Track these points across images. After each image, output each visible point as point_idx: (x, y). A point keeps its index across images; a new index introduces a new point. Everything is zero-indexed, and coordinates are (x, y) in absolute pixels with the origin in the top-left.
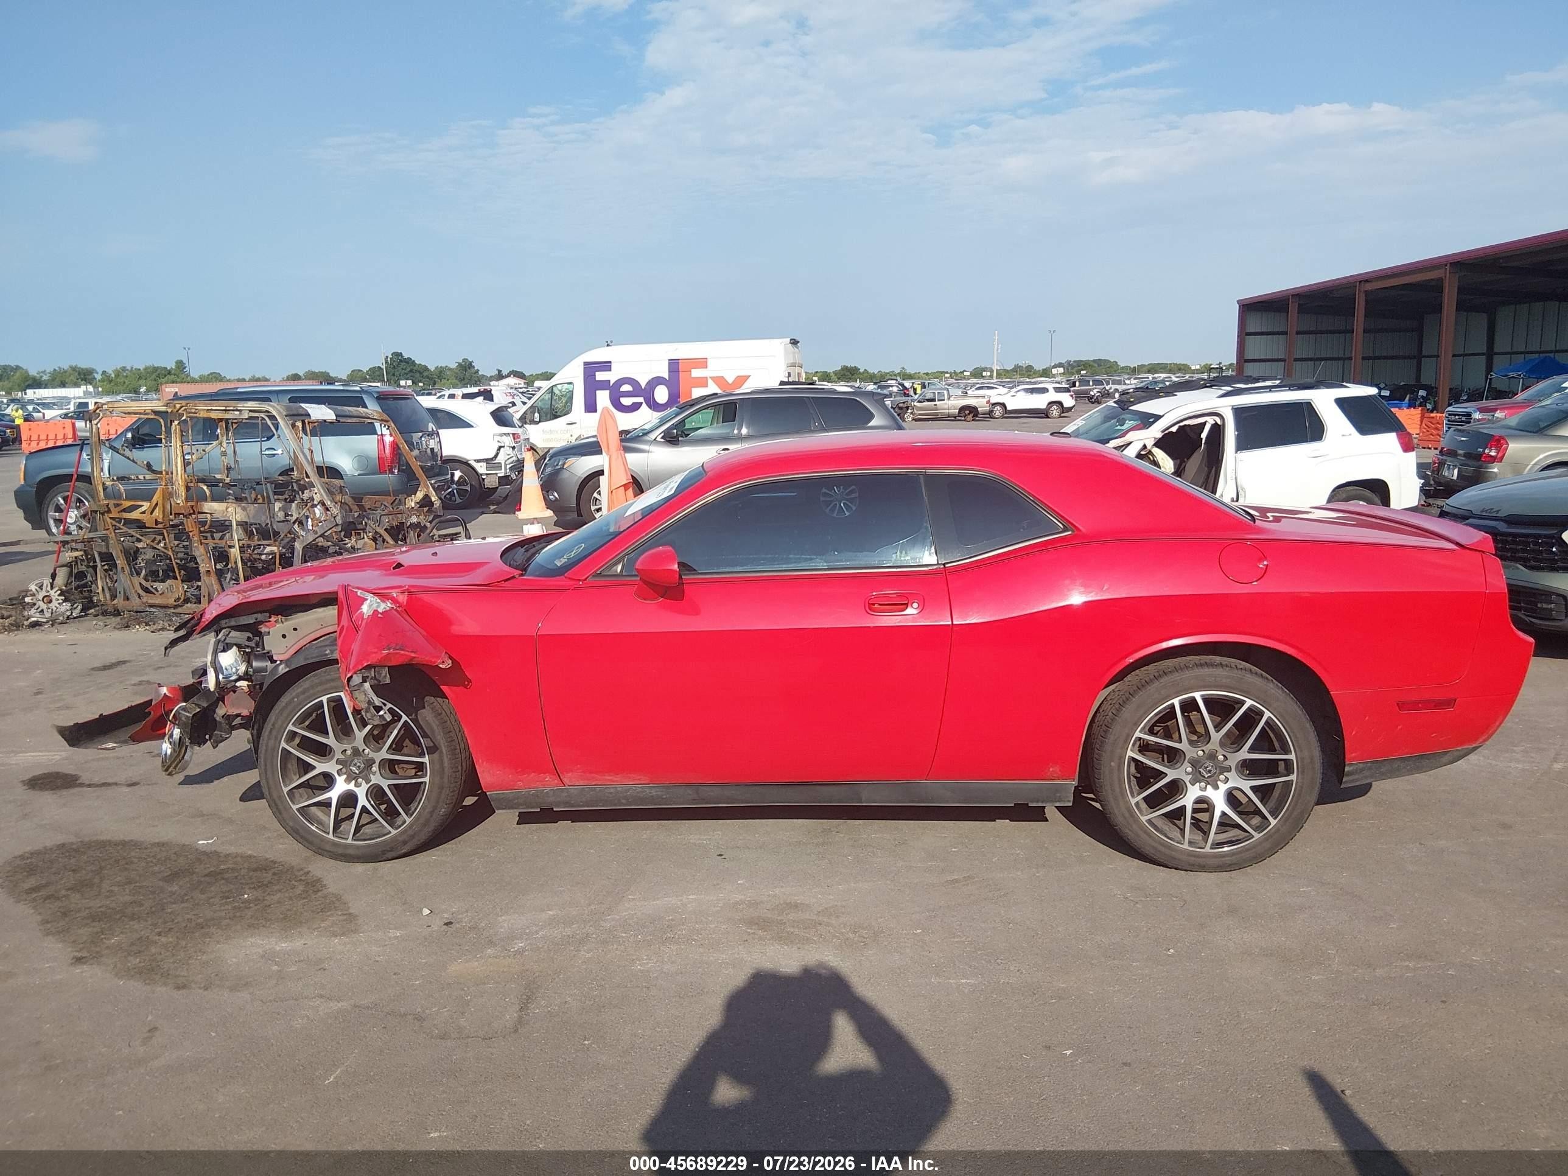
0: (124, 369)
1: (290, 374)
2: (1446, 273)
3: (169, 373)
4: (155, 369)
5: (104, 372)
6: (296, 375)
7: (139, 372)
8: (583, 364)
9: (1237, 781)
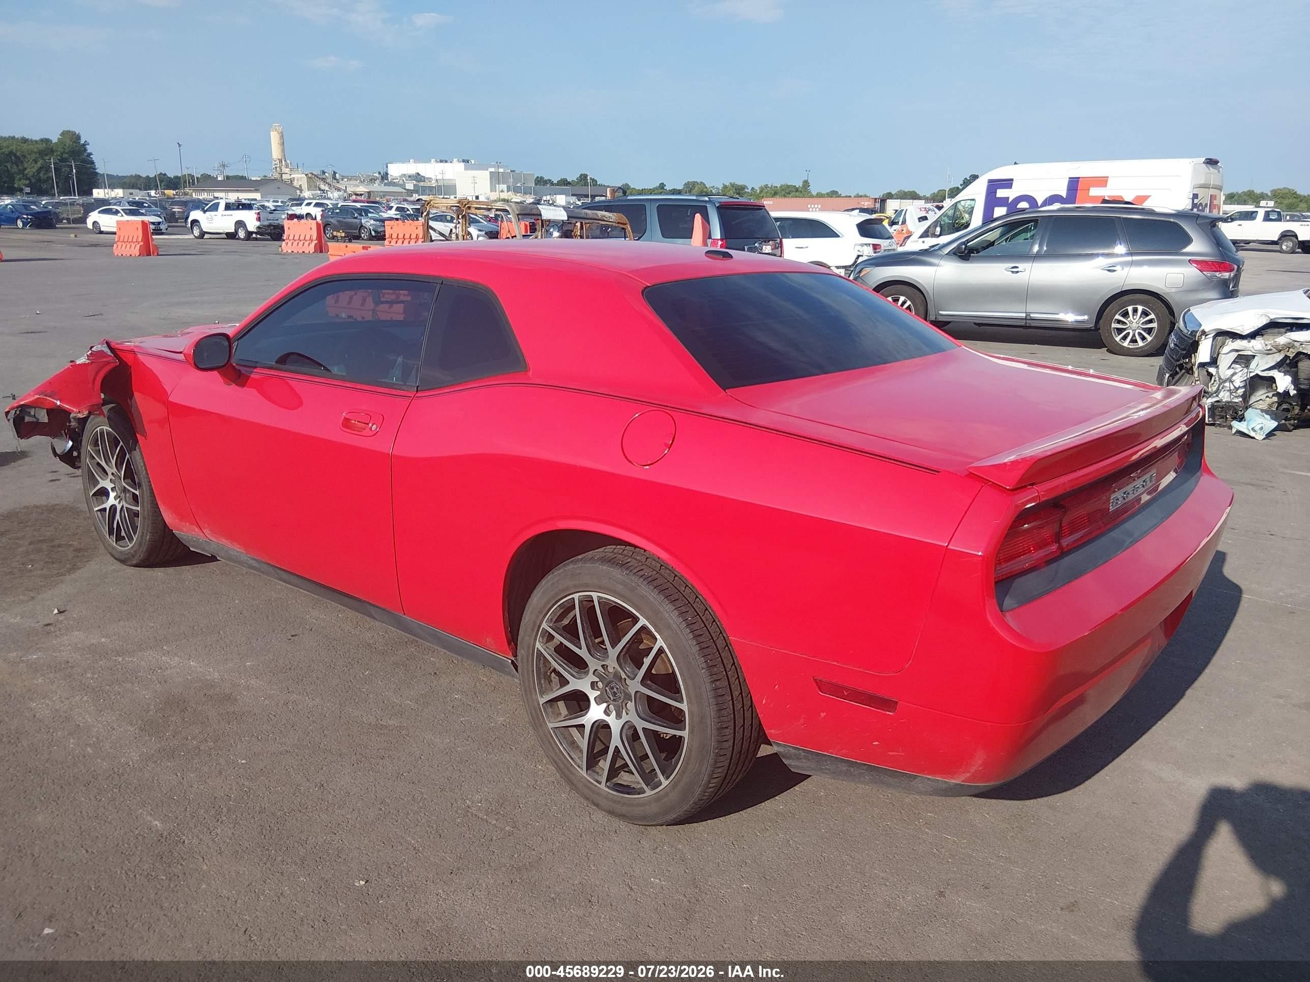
0: (766, 186)
1: (885, 192)
3: (797, 190)
4: (788, 186)
5: (753, 188)
6: (890, 193)
7: (776, 189)
8: (987, 181)
9: (634, 718)
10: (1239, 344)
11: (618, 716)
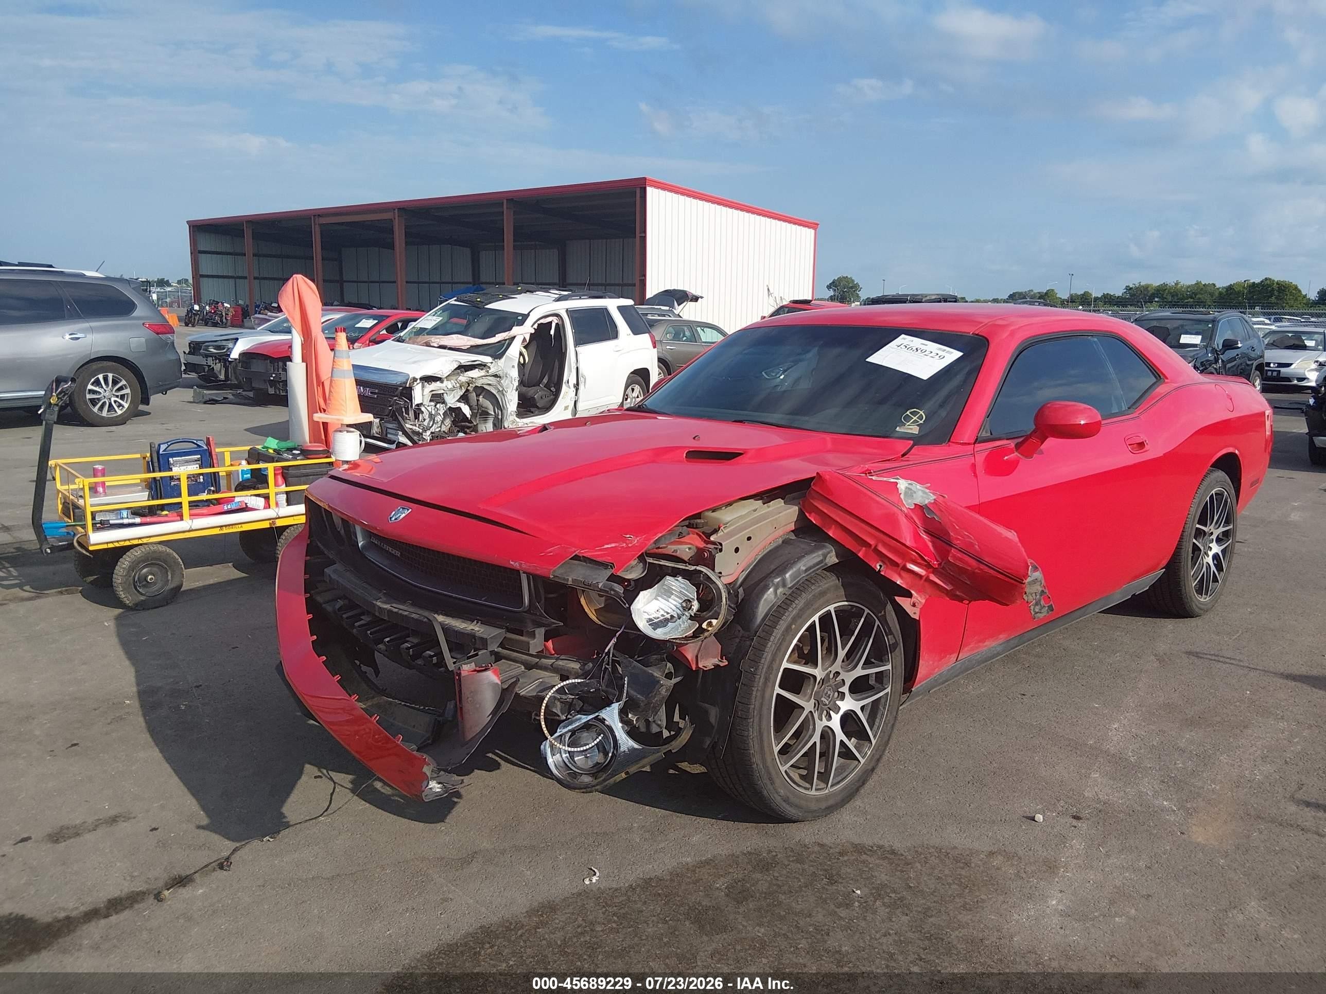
2: (394, 215)
9: (1216, 549)
10: (435, 386)
11: (1211, 554)
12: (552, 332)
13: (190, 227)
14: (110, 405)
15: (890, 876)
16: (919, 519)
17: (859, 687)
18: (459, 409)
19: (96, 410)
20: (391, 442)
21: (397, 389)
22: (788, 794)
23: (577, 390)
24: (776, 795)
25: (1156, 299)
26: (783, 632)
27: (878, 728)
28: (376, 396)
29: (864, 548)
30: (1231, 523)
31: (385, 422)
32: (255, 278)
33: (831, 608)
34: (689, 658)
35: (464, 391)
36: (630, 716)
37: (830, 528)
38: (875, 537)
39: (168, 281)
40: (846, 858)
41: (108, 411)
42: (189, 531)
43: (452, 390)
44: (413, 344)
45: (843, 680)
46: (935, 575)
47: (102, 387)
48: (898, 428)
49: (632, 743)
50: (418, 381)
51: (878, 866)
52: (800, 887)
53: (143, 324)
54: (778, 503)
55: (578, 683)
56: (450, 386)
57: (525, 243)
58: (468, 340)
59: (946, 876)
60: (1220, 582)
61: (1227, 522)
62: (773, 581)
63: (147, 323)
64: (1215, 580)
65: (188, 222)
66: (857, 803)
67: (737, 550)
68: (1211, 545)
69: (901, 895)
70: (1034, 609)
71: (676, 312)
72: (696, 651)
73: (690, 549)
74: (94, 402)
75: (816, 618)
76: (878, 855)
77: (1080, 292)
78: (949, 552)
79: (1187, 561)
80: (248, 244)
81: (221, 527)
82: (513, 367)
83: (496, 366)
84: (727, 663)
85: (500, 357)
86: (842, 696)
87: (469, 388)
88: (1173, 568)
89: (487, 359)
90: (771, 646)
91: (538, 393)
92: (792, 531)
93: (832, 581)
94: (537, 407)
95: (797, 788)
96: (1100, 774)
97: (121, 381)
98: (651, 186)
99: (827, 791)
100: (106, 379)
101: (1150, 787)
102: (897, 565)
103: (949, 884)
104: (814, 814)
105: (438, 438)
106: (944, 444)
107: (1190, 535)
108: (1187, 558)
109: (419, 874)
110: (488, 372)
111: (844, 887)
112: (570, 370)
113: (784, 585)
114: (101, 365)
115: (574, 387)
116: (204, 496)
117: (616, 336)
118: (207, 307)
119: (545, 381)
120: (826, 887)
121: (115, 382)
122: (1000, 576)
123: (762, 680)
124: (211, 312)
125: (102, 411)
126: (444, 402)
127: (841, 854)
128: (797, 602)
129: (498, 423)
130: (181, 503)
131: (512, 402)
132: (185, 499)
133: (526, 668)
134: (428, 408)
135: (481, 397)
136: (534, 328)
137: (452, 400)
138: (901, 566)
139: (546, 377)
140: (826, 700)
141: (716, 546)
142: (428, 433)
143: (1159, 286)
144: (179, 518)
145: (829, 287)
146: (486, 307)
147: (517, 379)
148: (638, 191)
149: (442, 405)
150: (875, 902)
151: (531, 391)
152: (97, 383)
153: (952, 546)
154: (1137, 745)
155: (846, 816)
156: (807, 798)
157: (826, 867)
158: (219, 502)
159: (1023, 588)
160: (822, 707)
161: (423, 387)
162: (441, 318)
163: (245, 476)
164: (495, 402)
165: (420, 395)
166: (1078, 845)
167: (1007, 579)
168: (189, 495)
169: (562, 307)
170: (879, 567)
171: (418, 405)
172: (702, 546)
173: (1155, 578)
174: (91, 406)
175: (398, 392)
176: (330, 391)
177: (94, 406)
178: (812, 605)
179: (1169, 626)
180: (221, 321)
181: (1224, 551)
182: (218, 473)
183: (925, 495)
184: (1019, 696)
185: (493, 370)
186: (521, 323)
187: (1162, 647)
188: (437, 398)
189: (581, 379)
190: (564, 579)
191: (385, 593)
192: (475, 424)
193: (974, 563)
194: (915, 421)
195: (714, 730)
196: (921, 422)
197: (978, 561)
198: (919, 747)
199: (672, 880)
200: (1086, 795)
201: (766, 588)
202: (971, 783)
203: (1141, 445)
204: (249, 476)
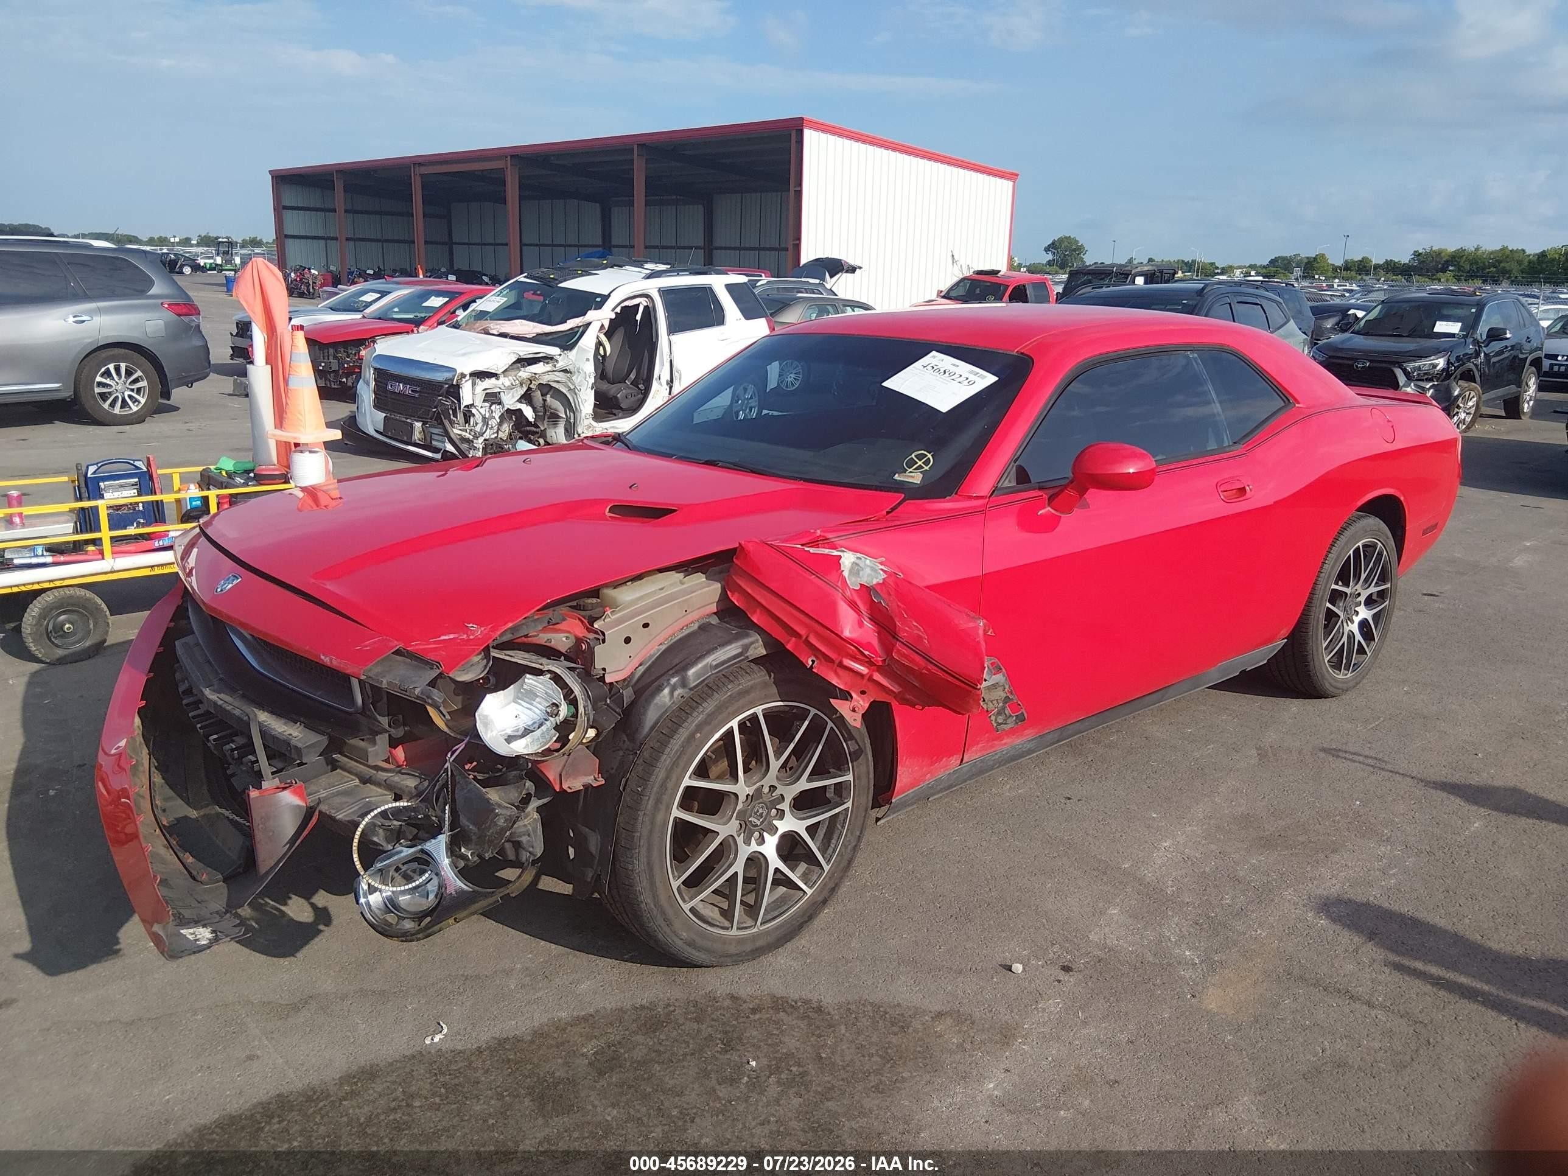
2: (506, 163)
9: (1364, 613)
10: (489, 383)
11: (1357, 619)
12: (638, 317)
13: (272, 177)
14: (124, 400)
15: (802, 1043)
16: (865, 604)
17: (804, 803)
18: (520, 410)
19: (106, 406)
20: (436, 450)
21: (442, 387)
22: (694, 937)
23: (671, 388)
24: (675, 939)
25: (1451, 268)
26: (683, 742)
27: (834, 851)
28: (417, 395)
29: (794, 639)
30: (1388, 581)
31: (431, 426)
32: (347, 239)
33: (759, 710)
34: (551, 778)
35: (525, 389)
36: (463, 850)
37: (754, 612)
38: (807, 626)
39: (261, 240)
40: (757, 1017)
41: (121, 408)
42: (112, 572)
43: (511, 387)
44: (470, 330)
45: (782, 795)
46: (880, 674)
47: (113, 379)
48: (897, 475)
49: (460, 884)
50: (468, 377)
51: (792, 1028)
52: (685, 1055)
53: (162, 304)
54: (699, 578)
55: (404, 807)
56: (508, 383)
57: (665, 197)
58: (534, 327)
59: (871, 1044)
60: (1369, 654)
61: (1383, 579)
62: (669, 680)
63: (167, 301)
64: (1361, 651)
65: (270, 172)
66: (803, 942)
67: (628, 640)
68: (1357, 609)
69: (805, 1069)
70: (996, 720)
71: (828, 286)
72: (560, 768)
73: (567, 638)
74: (104, 397)
75: (734, 724)
76: (799, 1012)
77: (1358, 257)
78: (894, 646)
79: (1317, 630)
80: (339, 197)
81: (152, 567)
82: (588, 360)
83: (565, 359)
84: (603, 782)
85: (571, 347)
86: (781, 814)
87: (531, 386)
88: (1298, 639)
89: (553, 351)
90: (666, 760)
91: (622, 392)
92: (715, 613)
93: (760, 676)
94: (621, 409)
95: (709, 928)
96: (1120, 910)
97: (136, 371)
98: (810, 128)
99: (755, 930)
100: (117, 369)
101: (1177, 930)
102: (832, 661)
103: (871, 1055)
104: (734, 958)
105: (495, 449)
106: (948, 498)
107: (1322, 596)
108: (1317, 627)
109: (234, 1022)
110: (555, 366)
111: (739, 1056)
112: (662, 364)
113: (684, 683)
114: (112, 353)
115: (668, 384)
116: (132, 531)
117: (720, 321)
118: (293, 275)
119: (632, 376)
120: (717, 1055)
121: (129, 373)
122: (950, 679)
123: (651, 802)
124: (296, 280)
125: (113, 407)
126: (500, 403)
127: (754, 1011)
128: (705, 705)
129: (570, 430)
130: (101, 539)
131: (586, 402)
132: (105, 534)
133: (361, 781)
134: (481, 410)
135: (549, 396)
136: (616, 313)
137: (510, 401)
138: (837, 662)
139: (634, 371)
140: (756, 820)
141: (597, 636)
142: (481, 440)
143: (1455, 252)
144: (100, 556)
145: (1047, 249)
146: (560, 285)
147: (592, 376)
148: (794, 134)
149: (498, 407)
150: (769, 1077)
151: (613, 389)
152: (107, 373)
153: (898, 640)
154: (1184, 872)
155: (782, 959)
156: (724, 940)
157: (728, 1028)
158: (148, 537)
159: (978, 695)
160: (750, 829)
161: (474, 384)
162: (506, 299)
163: (194, 503)
164: (566, 403)
165: (468, 394)
166: (1053, 1005)
167: (958, 683)
168: (111, 529)
169: (653, 286)
170: (810, 663)
171: (467, 406)
172: (581, 635)
173: (1274, 650)
174: (101, 402)
175: (443, 391)
176: (287, 403)
177: (105, 401)
178: (727, 708)
179: (1294, 707)
180: (308, 291)
181: (1376, 617)
182: (162, 501)
183: (873, 573)
184: (1063, 801)
185: (561, 364)
186: (599, 306)
187: (1271, 737)
188: (492, 398)
189: (676, 375)
190: (378, 681)
191: (221, 679)
192: (542, 428)
193: (923, 663)
194: (920, 467)
195: (596, 861)
196: (927, 468)
197: (927, 660)
198: (910, 867)
199: (532, 1042)
200: (1091, 937)
201: (660, 689)
202: (954, 917)
203: (1242, 491)
204: (199, 503)
